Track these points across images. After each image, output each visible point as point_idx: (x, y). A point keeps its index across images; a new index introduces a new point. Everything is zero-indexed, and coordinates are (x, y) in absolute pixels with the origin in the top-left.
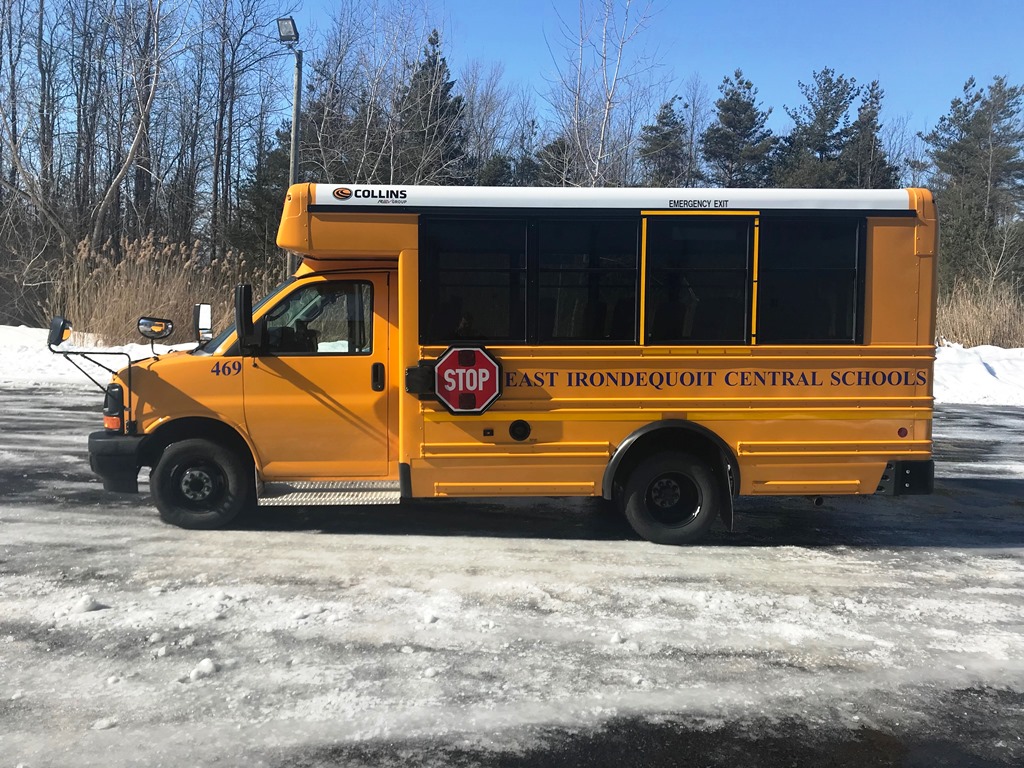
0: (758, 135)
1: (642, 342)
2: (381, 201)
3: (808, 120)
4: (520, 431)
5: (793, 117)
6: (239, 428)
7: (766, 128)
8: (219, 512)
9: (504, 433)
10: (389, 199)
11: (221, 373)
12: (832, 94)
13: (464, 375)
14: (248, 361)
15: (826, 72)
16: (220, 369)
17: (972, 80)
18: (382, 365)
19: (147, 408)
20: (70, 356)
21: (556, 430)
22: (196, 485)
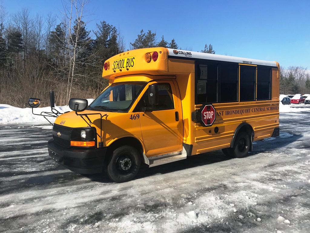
0: (86, 38)
1: (239, 101)
2: (186, 56)
3: (99, 35)
4: (216, 130)
5: (95, 34)
6: (140, 139)
7: (89, 37)
8: (133, 173)
9: (213, 131)
10: (188, 55)
11: (133, 119)
12: (106, 29)
13: (208, 113)
14: (141, 113)
15: (104, 22)
16: (133, 117)
17: (142, 30)
18: (178, 112)
19: (108, 136)
20: (83, 116)
21: (223, 129)
22: (126, 164)
